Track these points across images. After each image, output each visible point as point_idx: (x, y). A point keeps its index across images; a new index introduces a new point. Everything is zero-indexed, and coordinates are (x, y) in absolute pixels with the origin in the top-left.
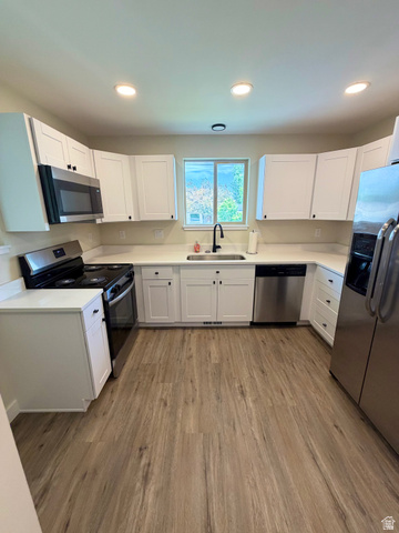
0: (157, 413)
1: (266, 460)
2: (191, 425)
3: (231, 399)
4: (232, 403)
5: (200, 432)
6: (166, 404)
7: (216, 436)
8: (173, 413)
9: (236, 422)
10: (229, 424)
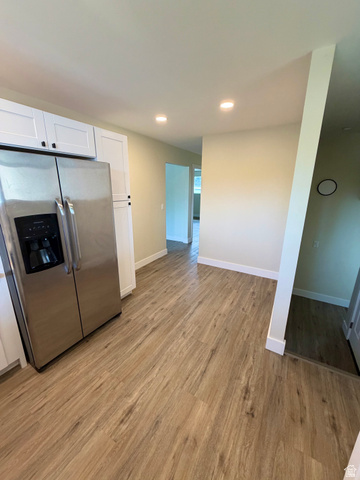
0: (234, 449)
1: (164, 358)
2: (201, 410)
3: (147, 413)
4: (150, 407)
5: (195, 400)
6: (222, 458)
7: (185, 387)
8: (215, 436)
9: (162, 388)
10: (168, 391)
